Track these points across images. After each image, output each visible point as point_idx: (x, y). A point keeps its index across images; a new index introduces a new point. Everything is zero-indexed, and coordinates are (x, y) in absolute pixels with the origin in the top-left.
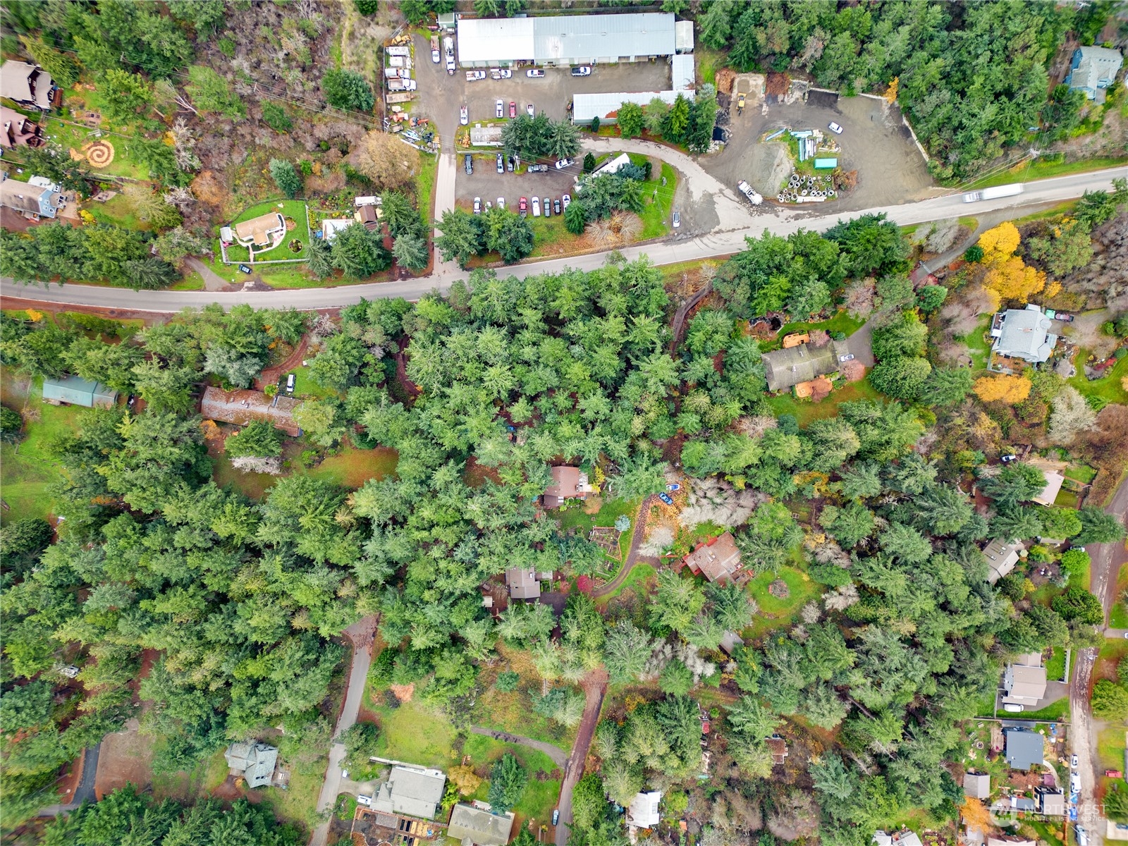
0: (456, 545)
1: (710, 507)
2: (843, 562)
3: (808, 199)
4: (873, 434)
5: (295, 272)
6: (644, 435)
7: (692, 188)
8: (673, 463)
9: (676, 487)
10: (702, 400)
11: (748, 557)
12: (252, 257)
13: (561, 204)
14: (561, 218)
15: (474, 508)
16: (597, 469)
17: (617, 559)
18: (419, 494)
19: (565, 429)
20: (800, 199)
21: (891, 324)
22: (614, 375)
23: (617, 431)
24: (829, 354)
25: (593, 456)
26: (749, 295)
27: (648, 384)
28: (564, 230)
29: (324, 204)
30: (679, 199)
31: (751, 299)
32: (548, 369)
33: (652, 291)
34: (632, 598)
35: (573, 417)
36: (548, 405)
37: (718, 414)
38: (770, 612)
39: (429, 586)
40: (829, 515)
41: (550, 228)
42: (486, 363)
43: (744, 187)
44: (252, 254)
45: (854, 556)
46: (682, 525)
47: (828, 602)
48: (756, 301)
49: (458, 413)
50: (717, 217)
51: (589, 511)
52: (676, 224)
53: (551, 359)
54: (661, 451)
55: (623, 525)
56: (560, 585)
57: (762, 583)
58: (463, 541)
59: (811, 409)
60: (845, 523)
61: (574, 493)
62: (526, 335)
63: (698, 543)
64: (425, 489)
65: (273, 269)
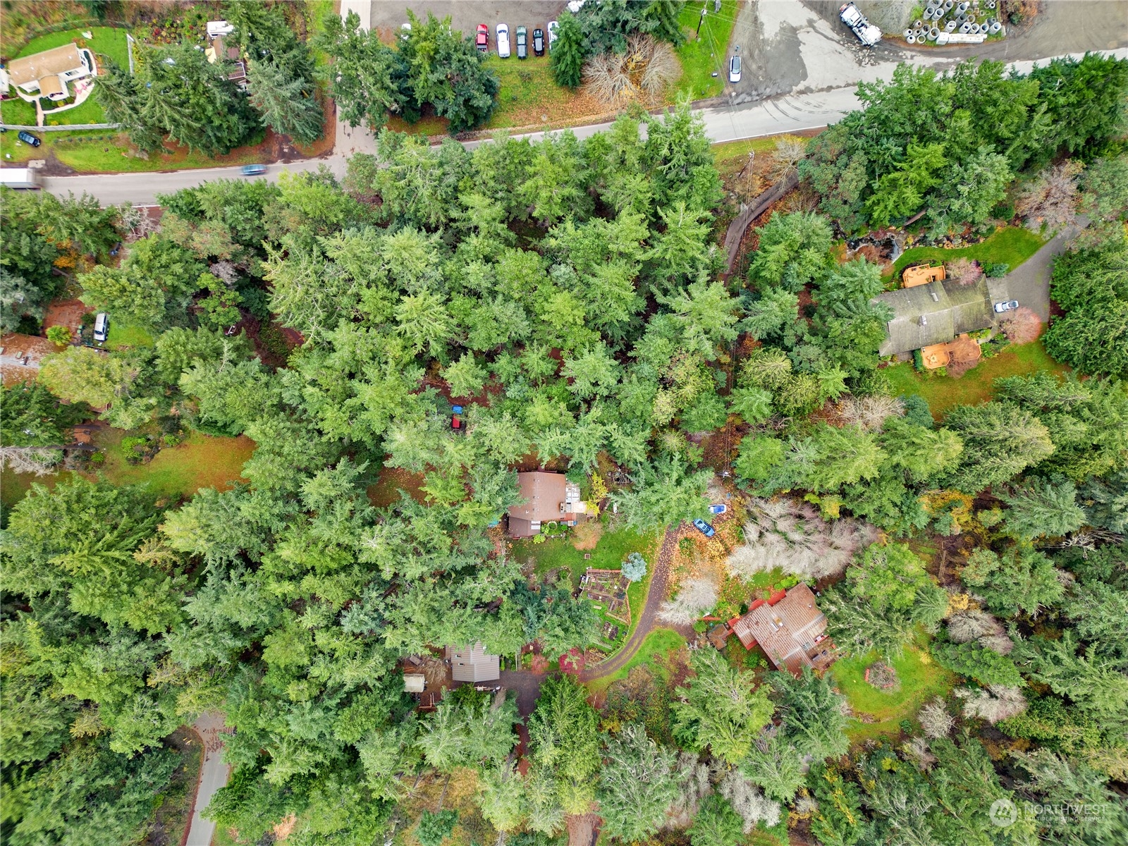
0: (346, 607)
1: (783, 545)
2: (999, 644)
3: (956, 38)
4: (1077, 430)
5: (110, 146)
6: (673, 425)
7: (762, 18)
8: (718, 471)
9: (720, 509)
10: (778, 364)
11: (841, 631)
12: (40, 118)
13: (544, 37)
14: (544, 61)
15: (374, 545)
16: (595, 477)
17: (623, 620)
18: (282, 518)
19: (539, 410)
20: (943, 37)
21: (1106, 242)
22: (626, 319)
23: (629, 416)
24: (980, 299)
25: (587, 458)
26: (863, 184)
27: (686, 334)
28: (550, 82)
29: (158, 34)
30: (741, 37)
31: (867, 191)
32: (512, 305)
33: (694, 170)
34: (645, 683)
35: (554, 390)
36: (510, 368)
37: (804, 389)
38: (866, 712)
39: (302, 675)
40: (980, 565)
41: (526, 78)
42: (404, 292)
43: (851, 15)
44: (41, 114)
45: (1013, 632)
46: (733, 574)
47: (968, 706)
48: (874, 198)
49: (351, 376)
50: (803, 66)
51: (580, 546)
52: (735, 77)
53: (515, 285)
54: (701, 451)
55: (634, 573)
56: (532, 660)
57: (854, 665)
58: (359, 600)
59: (943, 389)
60: (1010, 582)
61: (559, 516)
62: (473, 242)
63: (754, 598)
64: (293, 508)
65: (74, 140)
